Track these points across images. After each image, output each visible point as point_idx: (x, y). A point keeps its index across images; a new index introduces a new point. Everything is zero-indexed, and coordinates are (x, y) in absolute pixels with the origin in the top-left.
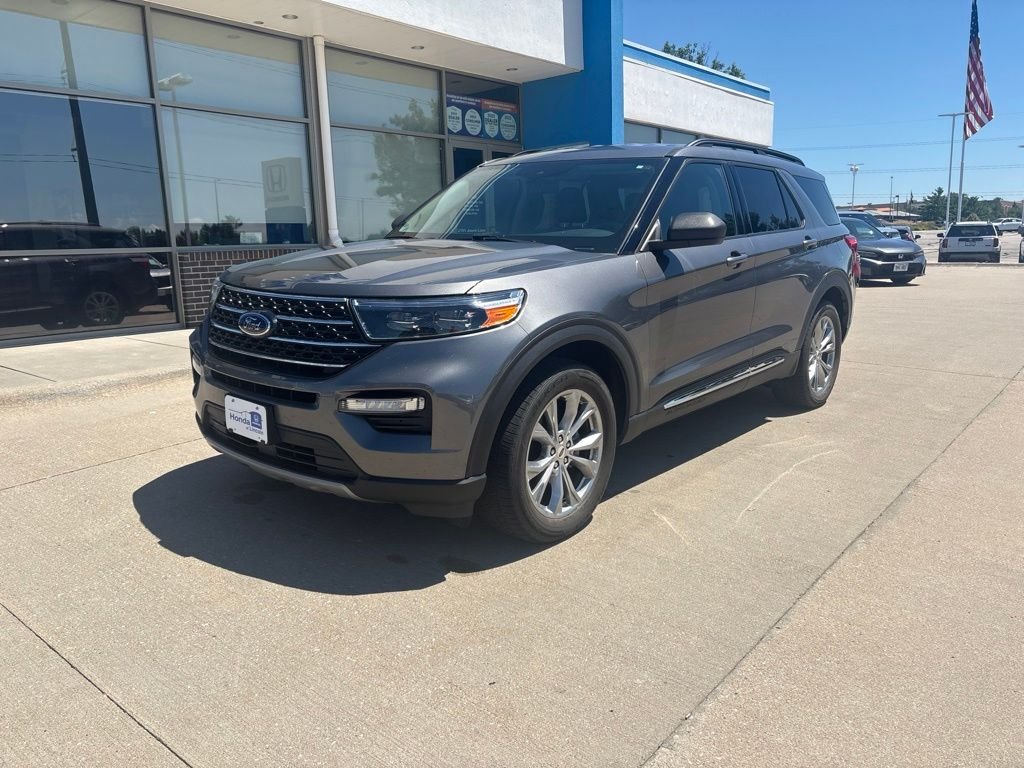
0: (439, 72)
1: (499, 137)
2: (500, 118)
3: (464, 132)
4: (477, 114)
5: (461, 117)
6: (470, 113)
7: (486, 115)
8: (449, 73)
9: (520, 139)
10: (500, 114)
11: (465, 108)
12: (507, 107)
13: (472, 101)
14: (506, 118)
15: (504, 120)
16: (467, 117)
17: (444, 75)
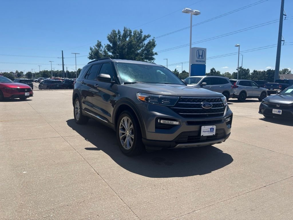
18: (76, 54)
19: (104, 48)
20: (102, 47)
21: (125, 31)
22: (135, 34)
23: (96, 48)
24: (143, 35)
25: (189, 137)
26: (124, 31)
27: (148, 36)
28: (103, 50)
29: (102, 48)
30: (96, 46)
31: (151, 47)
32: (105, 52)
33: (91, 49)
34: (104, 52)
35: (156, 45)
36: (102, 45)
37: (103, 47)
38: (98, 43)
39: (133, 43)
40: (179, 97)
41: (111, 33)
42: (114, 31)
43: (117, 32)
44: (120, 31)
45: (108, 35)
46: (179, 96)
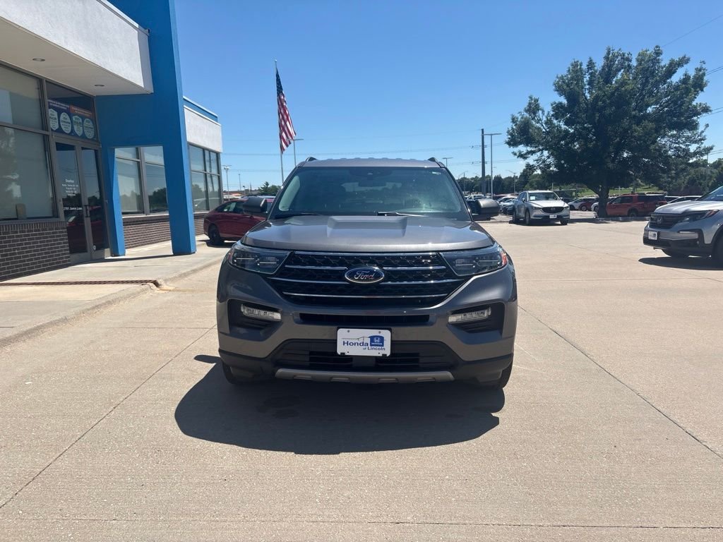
0: (40, 80)
1: (83, 136)
2: (83, 121)
3: (60, 130)
4: (68, 117)
5: (57, 117)
6: (63, 115)
7: (74, 118)
8: (49, 82)
9: (97, 138)
10: (83, 118)
11: (59, 111)
12: (87, 113)
13: (63, 106)
14: (87, 121)
15: (86, 124)
16: (62, 118)
17: (45, 83)
18: (491, 135)
19: (546, 114)
20: (540, 112)
21: (609, 59)
22: (640, 61)
23: (526, 115)
24: (665, 61)
25: (311, 353)
26: (607, 58)
27: (683, 61)
28: (545, 119)
29: (541, 115)
30: (526, 111)
31: (687, 91)
32: (549, 122)
33: (514, 120)
34: (546, 123)
35: (706, 85)
36: (541, 106)
37: (543, 111)
38: (530, 104)
39: (626, 90)
40: (288, 253)
41: (569, 71)
42: (575, 65)
43: (584, 67)
44: (594, 61)
45: (557, 77)
46: (288, 250)
